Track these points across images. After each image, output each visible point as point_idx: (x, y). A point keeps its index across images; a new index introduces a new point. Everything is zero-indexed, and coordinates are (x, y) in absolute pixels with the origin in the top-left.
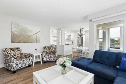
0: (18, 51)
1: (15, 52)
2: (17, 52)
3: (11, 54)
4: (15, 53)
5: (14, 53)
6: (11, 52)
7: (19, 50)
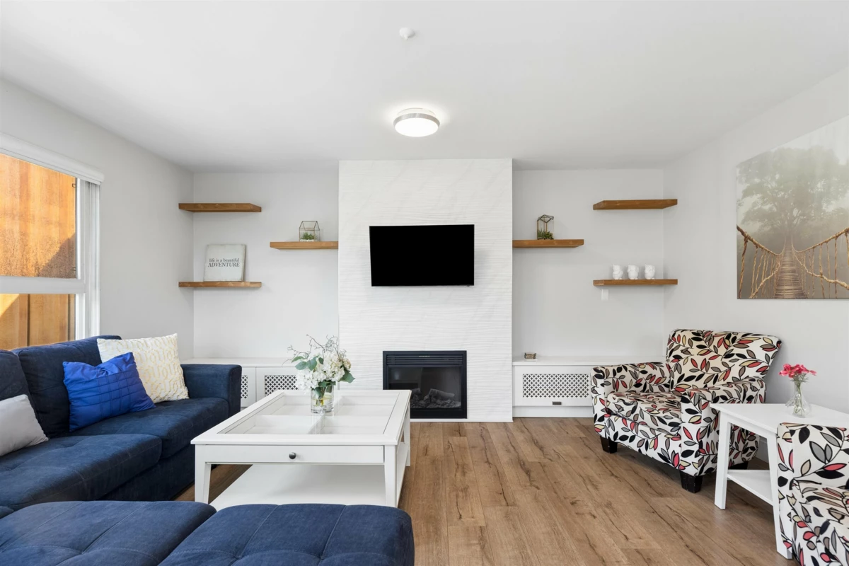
0: (728, 356)
1: (707, 357)
2: (716, 363)
3: (681, 362)
4: (705, 364)
5: (699, 360)
6: (686, 351)
7: (736, 351)
